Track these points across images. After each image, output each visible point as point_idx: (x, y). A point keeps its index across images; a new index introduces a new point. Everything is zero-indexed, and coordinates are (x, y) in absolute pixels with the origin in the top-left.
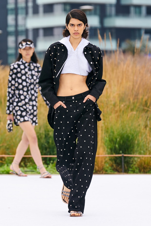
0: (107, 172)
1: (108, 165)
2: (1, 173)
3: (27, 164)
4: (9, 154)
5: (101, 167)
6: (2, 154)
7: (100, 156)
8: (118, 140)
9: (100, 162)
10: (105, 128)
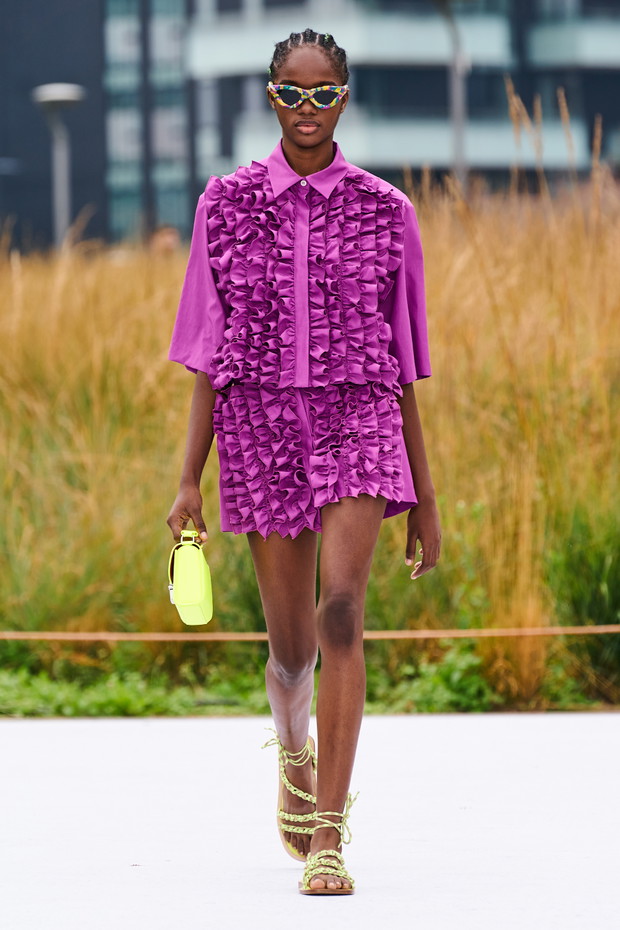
0: (557, 705)
1: (560, 674)
2: (94, 711)
3: (208, 673)
4: (124, 630)
5: (534, 680)
6: (95, 629)
7: (528, 631)
8: (609, 561)
9: (526, 659)
10: (549, 509)
